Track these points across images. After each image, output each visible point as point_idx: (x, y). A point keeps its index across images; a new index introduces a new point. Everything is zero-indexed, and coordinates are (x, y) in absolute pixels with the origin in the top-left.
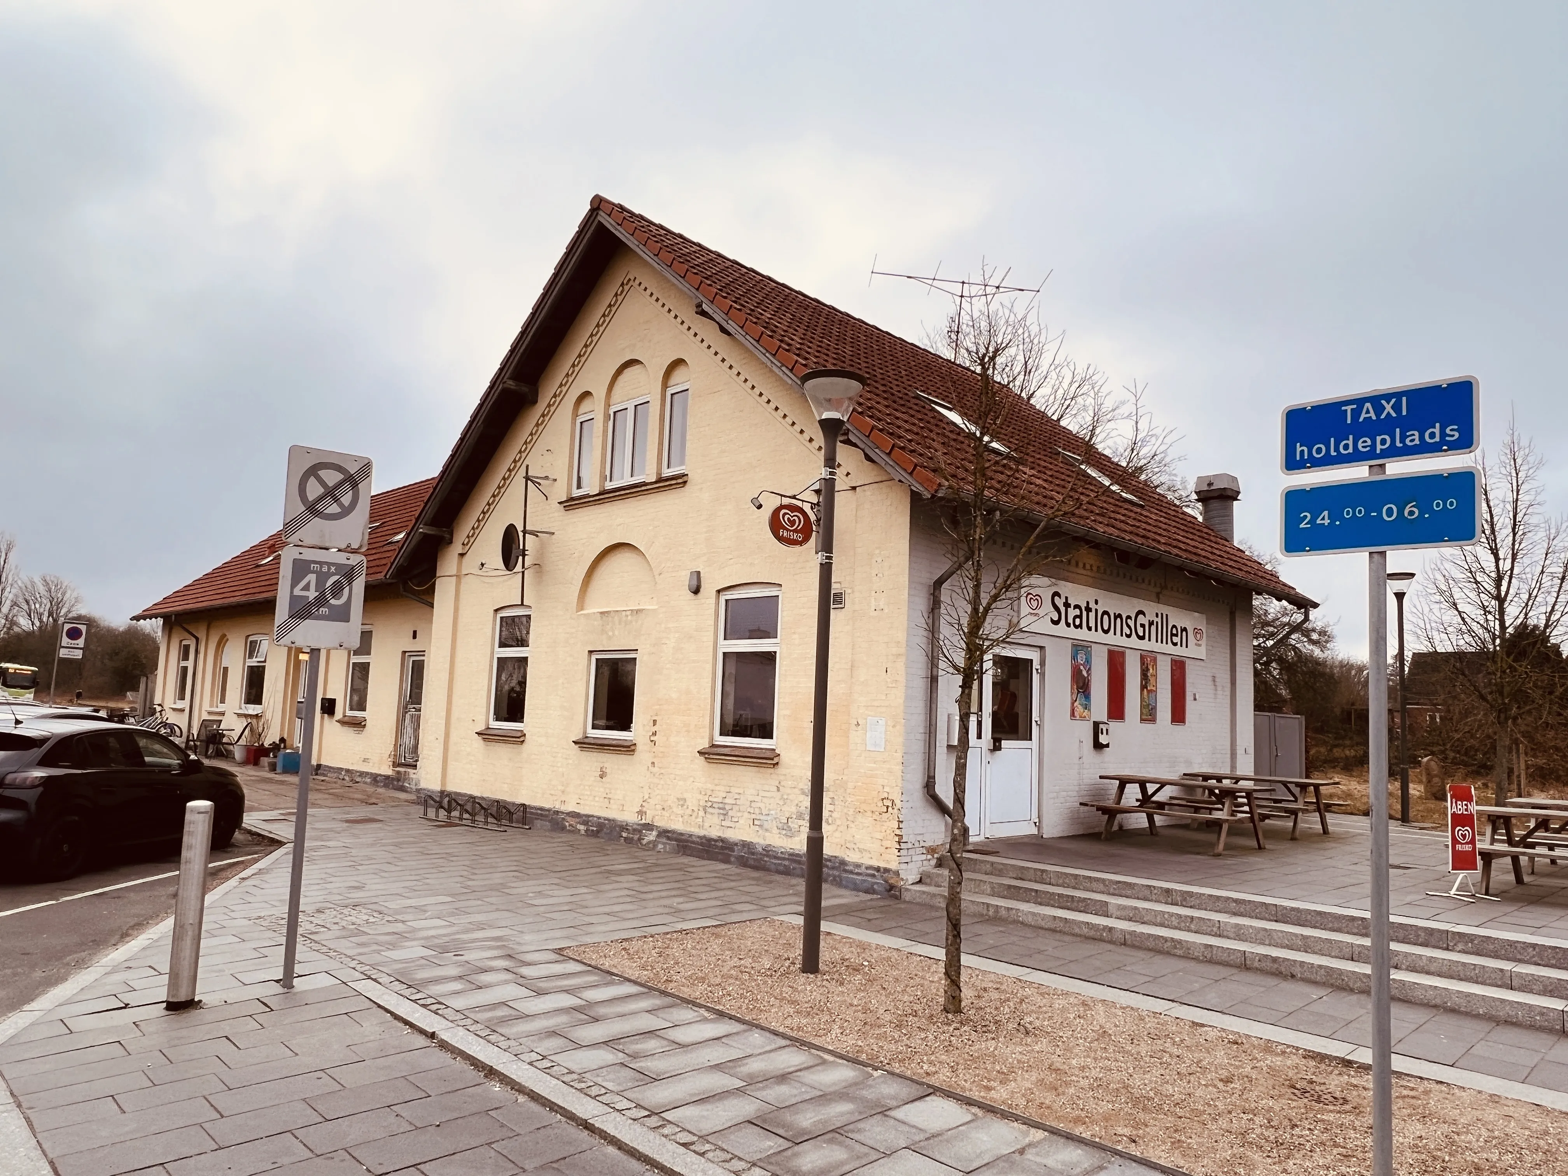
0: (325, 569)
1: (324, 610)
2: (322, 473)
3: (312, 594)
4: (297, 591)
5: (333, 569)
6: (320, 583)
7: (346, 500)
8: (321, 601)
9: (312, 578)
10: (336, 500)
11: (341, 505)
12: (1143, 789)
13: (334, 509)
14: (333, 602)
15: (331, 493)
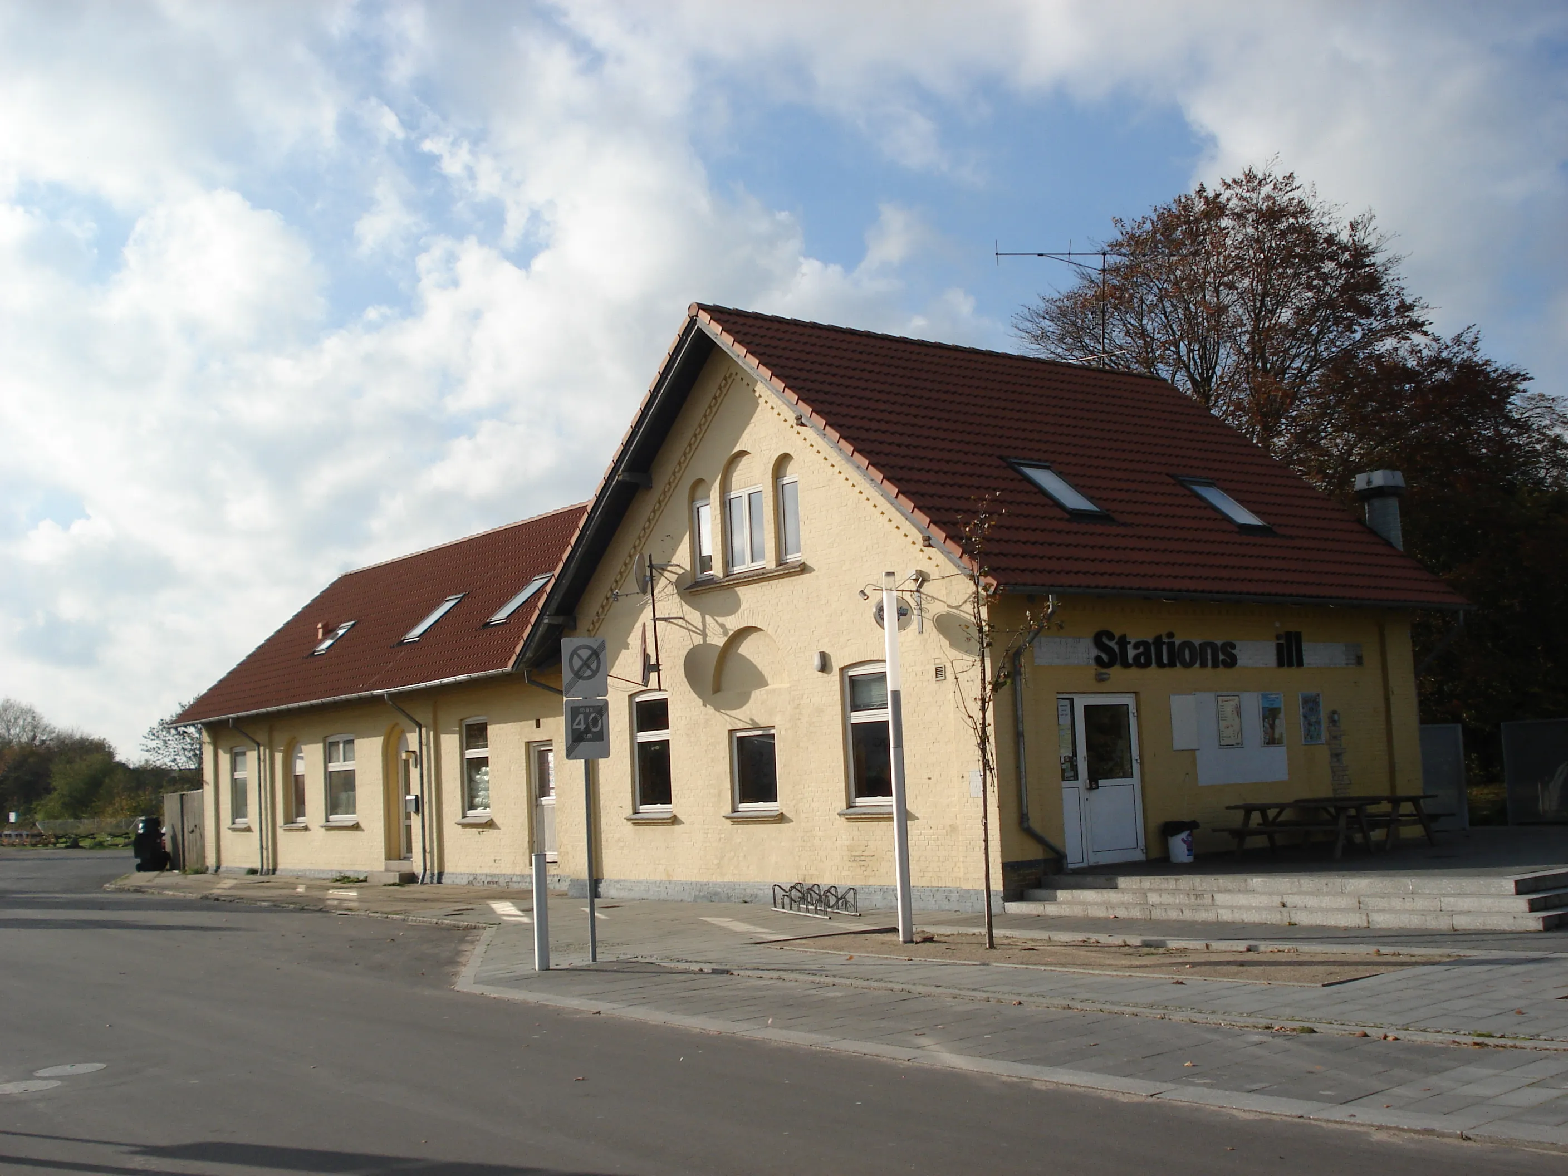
0: (588, 710)
1: (590, 736)
2: (580, 652)
3: (582, 727)
4: (575, 727)
5: (591, 710)
6: (586, 718)
7: (594, 666)
8: (587, 730)
9: (581, 716)
10: (589, 667)
11: (591, 670)
12: (1264, 815)
13: (588, 673)
14: (594, 730)
15: (586, 664)
